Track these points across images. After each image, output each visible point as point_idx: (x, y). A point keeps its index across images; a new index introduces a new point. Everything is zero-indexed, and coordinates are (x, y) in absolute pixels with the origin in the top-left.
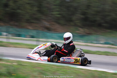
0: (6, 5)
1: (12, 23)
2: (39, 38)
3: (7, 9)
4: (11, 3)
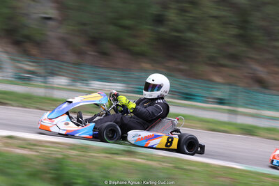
0: (159, 20)
1: (171, 64)
2: (236, 105)
3: (162, 29)
4: (172, 15)
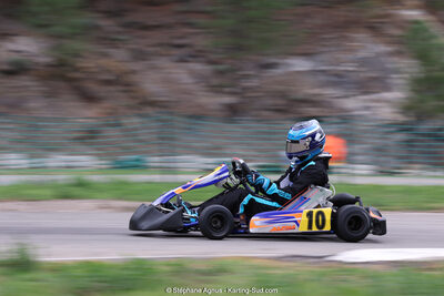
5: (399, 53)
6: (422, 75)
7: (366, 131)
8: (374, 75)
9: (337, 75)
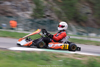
5: (31, 3)
6: (36, 8)
7: (22, 20)
8: (25, 7)
9: (16, 7)
